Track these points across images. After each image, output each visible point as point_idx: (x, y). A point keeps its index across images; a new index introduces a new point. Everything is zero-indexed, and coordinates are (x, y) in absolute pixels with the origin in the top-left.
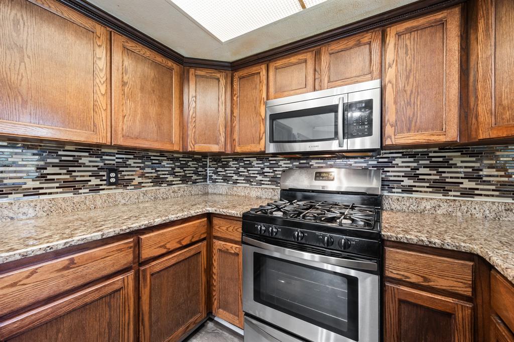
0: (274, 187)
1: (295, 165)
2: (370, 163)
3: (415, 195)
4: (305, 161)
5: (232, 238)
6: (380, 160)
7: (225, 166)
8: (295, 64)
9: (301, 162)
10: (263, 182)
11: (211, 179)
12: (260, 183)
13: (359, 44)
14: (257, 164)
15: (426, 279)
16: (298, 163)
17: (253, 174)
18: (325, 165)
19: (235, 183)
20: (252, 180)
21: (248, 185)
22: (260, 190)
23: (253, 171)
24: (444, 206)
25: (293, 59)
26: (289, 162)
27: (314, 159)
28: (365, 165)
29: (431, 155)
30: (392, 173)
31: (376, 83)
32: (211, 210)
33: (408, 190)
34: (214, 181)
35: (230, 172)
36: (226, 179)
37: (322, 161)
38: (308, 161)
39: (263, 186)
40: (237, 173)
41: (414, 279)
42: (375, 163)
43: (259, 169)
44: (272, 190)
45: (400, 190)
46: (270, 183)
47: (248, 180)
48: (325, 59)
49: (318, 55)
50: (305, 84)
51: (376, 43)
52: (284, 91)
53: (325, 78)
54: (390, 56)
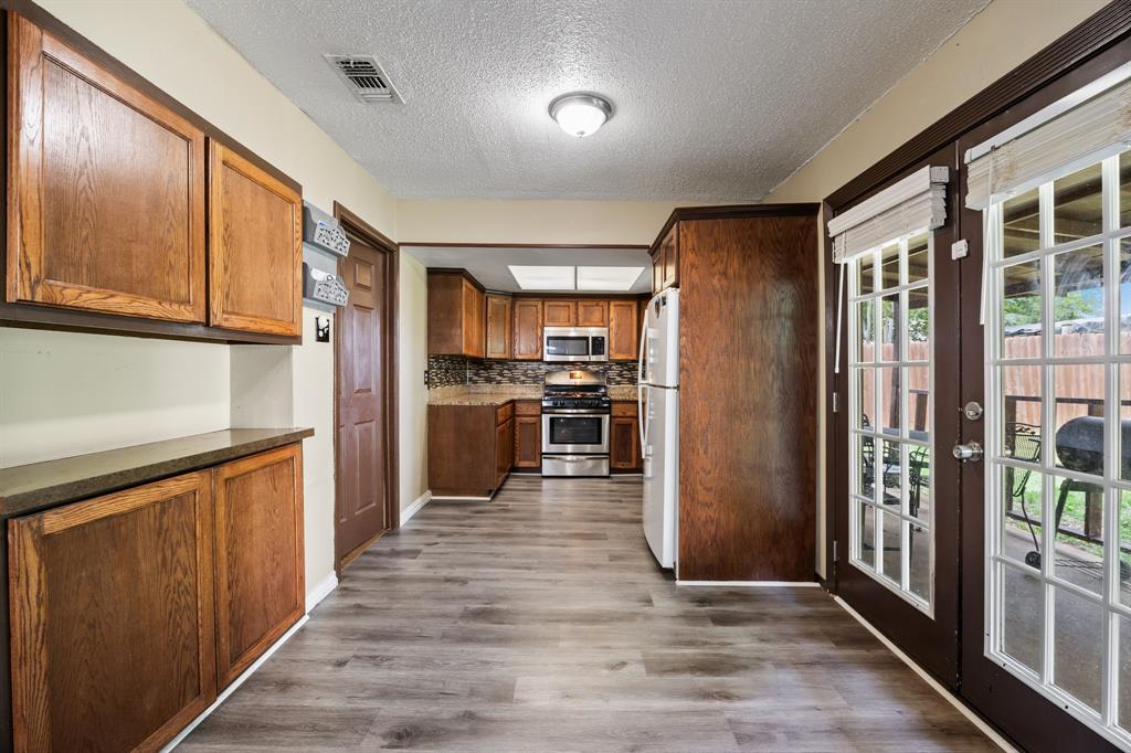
0: (537, 385)
1: (552, 369)
2: (601, 369)
3: (622, 386)
4: (561, 366)
5: (531, 413)
7: (490, 368)
8: (562, 306)
9: (558, 366)
10: (526, 381)
11: (471, 379)
12: (523, 382)
13: (597, 305)
14: (521, 367)
15: (624, 413)
16: (555, 367)
17: (517, 375)
19: (499, 382)
20: (516, 380)
21: (512, 384)
22: (525, 388)
23: (517, 373)
25: (562, 303)
26: (547, 366)
28: (598, 370)
29: (629, 364)
30: (611, 374)
31: (606, 329)
32: (515, 397)
33: (618, 383)
34: (475, 382)
35: (493, 374)
36: (489, 380)
38: (563, 366)
39: (526, 384)
40: (501, 375)
41: (621, 414)
42: (603, 368)
43: (523, 371)
44: (535, 388)
46: (533, 382)
47: (512, 380)
48: (581, 309)
49: (577, 304)
50: (569, 321)
51: (606, 308)
52: (554, 321)
53: (581, 319)
54: (611, 316)
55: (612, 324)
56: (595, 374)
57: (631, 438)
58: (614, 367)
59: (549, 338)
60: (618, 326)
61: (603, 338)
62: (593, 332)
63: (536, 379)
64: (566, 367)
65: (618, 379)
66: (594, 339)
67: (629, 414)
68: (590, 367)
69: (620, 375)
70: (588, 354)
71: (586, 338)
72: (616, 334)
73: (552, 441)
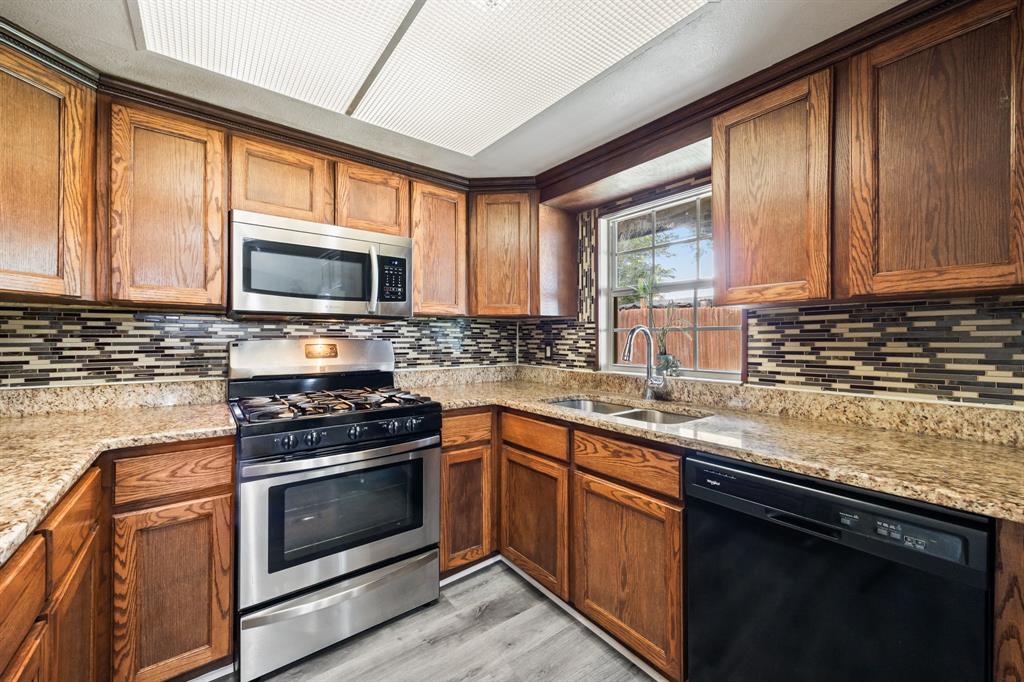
0: (196, 378)
1: (250, 333)
2: (375, 331)
3: (419, 368)
4: (273, 327)
5: (190, 487)
6: (387, 328)
8: (290, 164)
9: (266, 327)
10: (157, 371)
12: (150, 373)
13: (385, 183)
14: (136, 328)
15: (467, 437)
16: (258, 330)
17: (120, 352)
18: (311, 334)
19: (40, 379)
20: (117, 368)
21: (101, 382)
22: (155, 390)
23: (121, 346)
24: (442, 376)
25: (290, 156)
26: (237, 326)
27: (289, 323)
28: (369, 334)
29: (431, 324)
32: (114, 443)
33: (413, 363)
37: (307, 327)
38: (280, 327)
39: (157, 380)
40: (50, 352)
41: (460, 440)
42: (380, 331)
43: (147, 340)
44: (192, 386)
45: (405, 365)
46: (182, 370)
48: (343, 181)
49: (333, 167)
50: (311, 208)
51: (404, 193)
52: (264, 203)
53: (343, 209)
54: (417, 214)
55: (418, 232)
56: (359, 345)
57: (479, 490)
58: (403, 330)
59: (250, 246)
60: (431, 240)
61: (402, 262)
62: (375, 244)
63: (196, 364)
64: (290, 329)
65: (413, 354)
66: (382, 260)
67: (476, 436)
68: (352, 330)
69: (418, 348)
70: (366, 296)
71: (363, 259)
72: (426, 257)
73: (278, 560)
